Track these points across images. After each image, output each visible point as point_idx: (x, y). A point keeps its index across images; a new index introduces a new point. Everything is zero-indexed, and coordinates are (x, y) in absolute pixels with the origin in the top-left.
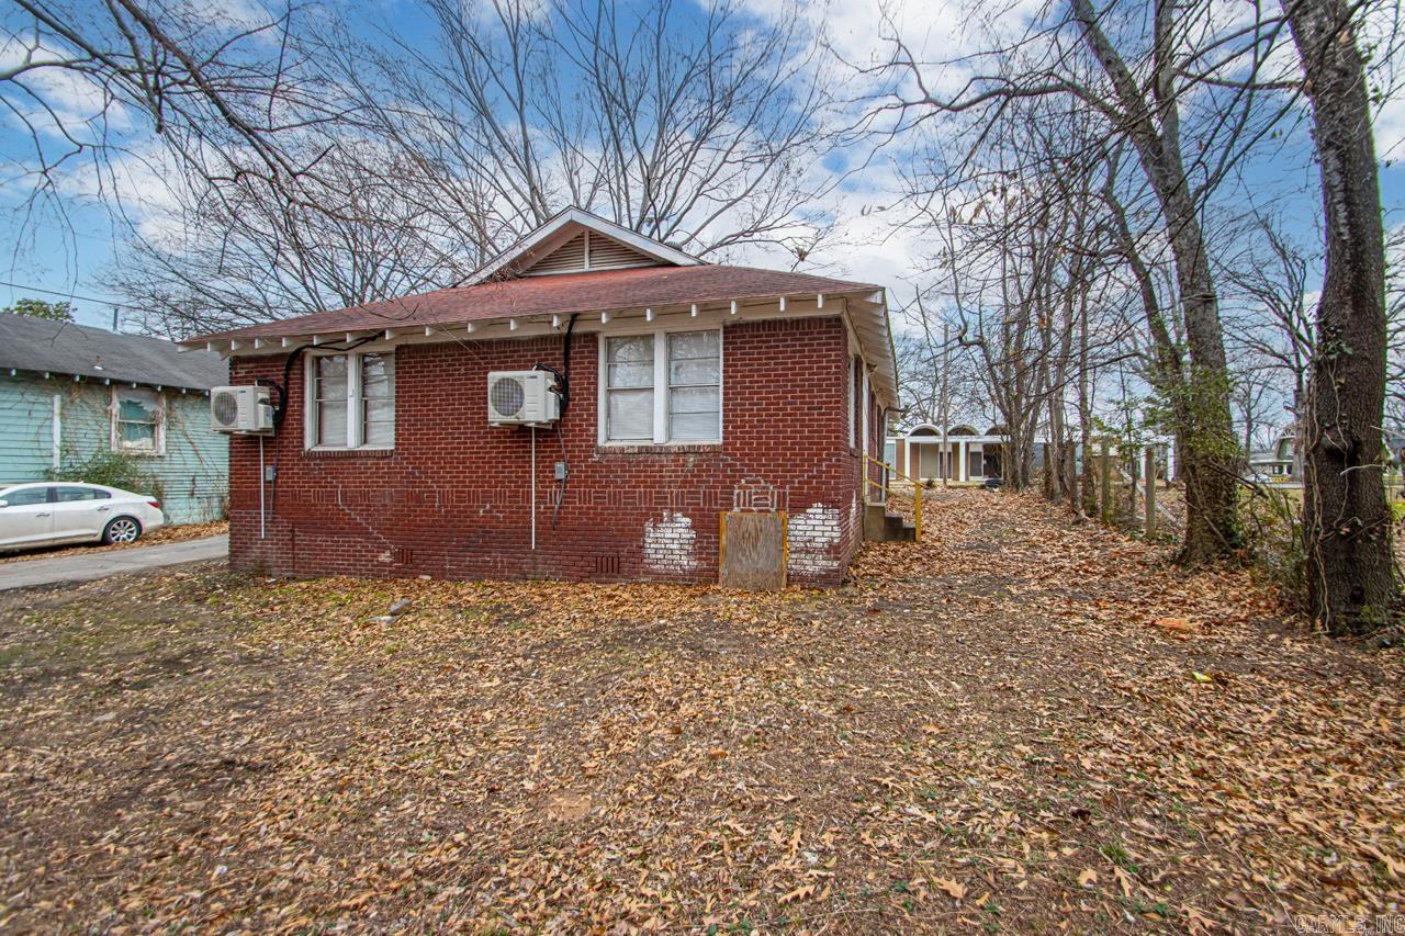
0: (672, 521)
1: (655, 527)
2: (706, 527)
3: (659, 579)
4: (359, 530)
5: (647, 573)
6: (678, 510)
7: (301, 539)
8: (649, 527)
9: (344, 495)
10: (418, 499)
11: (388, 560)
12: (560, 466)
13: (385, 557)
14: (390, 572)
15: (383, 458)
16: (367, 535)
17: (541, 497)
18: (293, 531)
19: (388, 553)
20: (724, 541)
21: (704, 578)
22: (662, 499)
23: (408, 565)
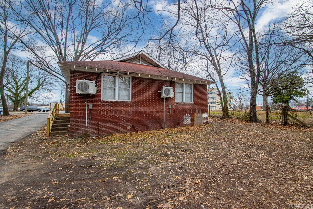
0: (187, 115)
1: (185, 117)
2: (193, 116)
3: (186, 125)
4: (120, 121)
5: (184, 125)
6: (188, 113)
7: (101, 124)
8: (184, 116)
9: (116, 112)
10: (138, 113)
11: (129, 128)
12: (170, 106)
13: (129, 127)
14: (130, 131)
15: (129, 103)
16: (124, 122)
17: (166, 112)
18: (98, 123)
19: (129, 126)
20: (195, 118)
21: (192, 124)
22: (186, 112)
23: (135, 129)
